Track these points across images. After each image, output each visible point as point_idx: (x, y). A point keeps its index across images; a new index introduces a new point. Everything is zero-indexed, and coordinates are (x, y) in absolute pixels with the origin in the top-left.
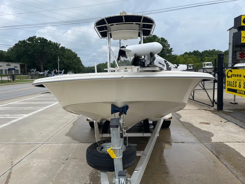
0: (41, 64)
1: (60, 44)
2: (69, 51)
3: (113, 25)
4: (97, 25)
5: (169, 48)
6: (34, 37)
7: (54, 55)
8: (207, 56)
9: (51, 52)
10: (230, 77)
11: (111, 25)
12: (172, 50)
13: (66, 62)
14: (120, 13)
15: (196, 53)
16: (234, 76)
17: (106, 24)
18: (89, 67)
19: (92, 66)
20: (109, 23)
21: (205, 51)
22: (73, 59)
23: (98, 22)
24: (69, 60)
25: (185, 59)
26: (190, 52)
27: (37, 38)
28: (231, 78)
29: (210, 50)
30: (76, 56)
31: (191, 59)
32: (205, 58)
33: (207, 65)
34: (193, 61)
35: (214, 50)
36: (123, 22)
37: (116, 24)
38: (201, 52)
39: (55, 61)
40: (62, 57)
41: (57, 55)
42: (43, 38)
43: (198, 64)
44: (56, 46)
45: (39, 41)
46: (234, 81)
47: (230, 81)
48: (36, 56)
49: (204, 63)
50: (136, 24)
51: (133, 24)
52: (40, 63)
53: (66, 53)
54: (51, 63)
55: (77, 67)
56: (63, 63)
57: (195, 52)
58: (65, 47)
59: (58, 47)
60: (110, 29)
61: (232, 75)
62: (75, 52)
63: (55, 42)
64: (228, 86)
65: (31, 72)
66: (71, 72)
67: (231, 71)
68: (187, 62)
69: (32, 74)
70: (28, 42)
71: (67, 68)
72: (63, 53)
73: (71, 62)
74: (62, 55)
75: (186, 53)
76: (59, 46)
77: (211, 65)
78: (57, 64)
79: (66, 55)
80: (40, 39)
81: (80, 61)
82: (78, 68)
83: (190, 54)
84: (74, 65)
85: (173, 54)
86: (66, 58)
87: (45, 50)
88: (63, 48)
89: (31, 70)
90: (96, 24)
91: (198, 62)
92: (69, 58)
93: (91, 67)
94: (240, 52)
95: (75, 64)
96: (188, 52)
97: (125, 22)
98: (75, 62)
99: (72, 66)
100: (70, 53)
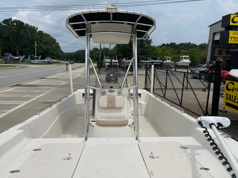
1: (38, 28)
2: (48, 35)
3: (95, 23)
4: (70, 22)
5: (149, 40)
6: (10, 19)
7: (31, 39)
8: (183, 49)
9: (28, 35)
10: (231, 90)
11: (92, 23)
12: (152, 41)
13: (44, 47)
14: (108, 8)
15: (173, 45)
16: (237, 90)
17: (84, 21)
18: (68, 53)
19: (71, 52)
20: (88, 21)
21: (181, 44)
22: (51, 45)
23: (72, 18)
25: (163, 50)
26: (168, 44)
27: (13, 20)
28: (233, 91)
29: (185, 43)
30: (55, 42)
31: (168, 51)
32: (182, 50)
33: (185, 58)
34: (170, 53)
35: (190, 43)
36: (109, 20)
37: (99, 23)
38: (178, 44)
39: (32, 45)
40: (40, 41)
41: (34, 39)
42: (19, 21)
43: (175, 56)
44: (33, 30)
45: (15, 24)
46: (236, 96)
47: (230, 95)
48: (11, 40)
49: (182, 56)
50: (128, 24)
51: (123, 23)
52: (15, 47)
54: (28, 48)
55: (55, 52)
56: (41, 48)
57: (172, 43)
58: (43, 31)
59: (36, 31)
60: (90, 28)
61: (234, 88)
62: (53, 38)
63: (33, 26)
64: (227, 99)
65: (5, 56)
66: (49, 58)
67: (233, 84)
68: (164, 53)
69: (6, 58)
70: (3, 24)
71: (45, 54)
72: (41, 38)
73: (49, 47)
74: (39, 40)
75: (164, 45)
76: (36, 29)
77: (188, 58)
78: (35, 48)
79: (44, 39)
80: (16, 21)
81: (59, 47)
82: (57, 54)
83: (167, 45)
85: (152, 46)
86: (44, 43)
87: (22, 33)
88: (41, 32)
89: (5, 54)
90: (69, 20)
91: (175, 53)
92: (46, 43)
94: (219, 49)
95: (54, 50)
96: (166, 44)
97: (113, 20)
98: (53, 48)
99: (50, 52)
100: (48, 38)
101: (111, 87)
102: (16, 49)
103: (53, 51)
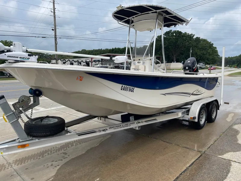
0: (175, 56)
2: (205, 41)
7: (187, 46)
13: (199, 53)
18: (229, 57)
24: (202, 51)
27: (172, 31)
30: (212, 46)
37: (136, 17)
39: (188, 52)
40: (195, 48)
41: (190, 46)
42: (178, 31)
44: (190, 37)
45: (174, 34)
48: (171, 49)
51: (149, 13)
52: (173, 55)
53: (200, 44)
54: (184, 55)
55: (211, 57)
56: (196, 54)
58: (200, 37)
59: (192, 38)
62: (211, 42)
63: (190, 34)
66: (202, 63)
70: (165, 36)
73: (205, 53)
74: (195, 46)
76: (193, 36)
80: (175, 32)
81: (216, 52)
82: (213, 59)
84: (207, 56)
86: (200, 49)
87: (179, 42)
88: (198, 39)
92: (204, 48)
93: (231, 57)
98: (209, 53)
99: (206, 57)
100: (205, 43)
101: (139, 60)
102: (173, 57)
103: (209, 56)
